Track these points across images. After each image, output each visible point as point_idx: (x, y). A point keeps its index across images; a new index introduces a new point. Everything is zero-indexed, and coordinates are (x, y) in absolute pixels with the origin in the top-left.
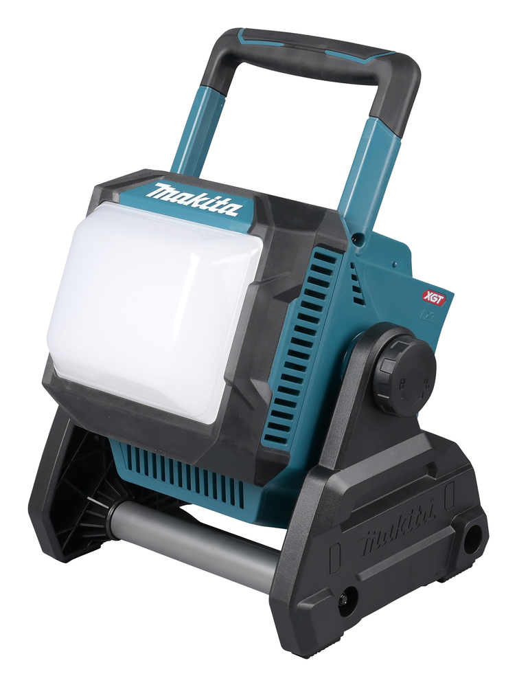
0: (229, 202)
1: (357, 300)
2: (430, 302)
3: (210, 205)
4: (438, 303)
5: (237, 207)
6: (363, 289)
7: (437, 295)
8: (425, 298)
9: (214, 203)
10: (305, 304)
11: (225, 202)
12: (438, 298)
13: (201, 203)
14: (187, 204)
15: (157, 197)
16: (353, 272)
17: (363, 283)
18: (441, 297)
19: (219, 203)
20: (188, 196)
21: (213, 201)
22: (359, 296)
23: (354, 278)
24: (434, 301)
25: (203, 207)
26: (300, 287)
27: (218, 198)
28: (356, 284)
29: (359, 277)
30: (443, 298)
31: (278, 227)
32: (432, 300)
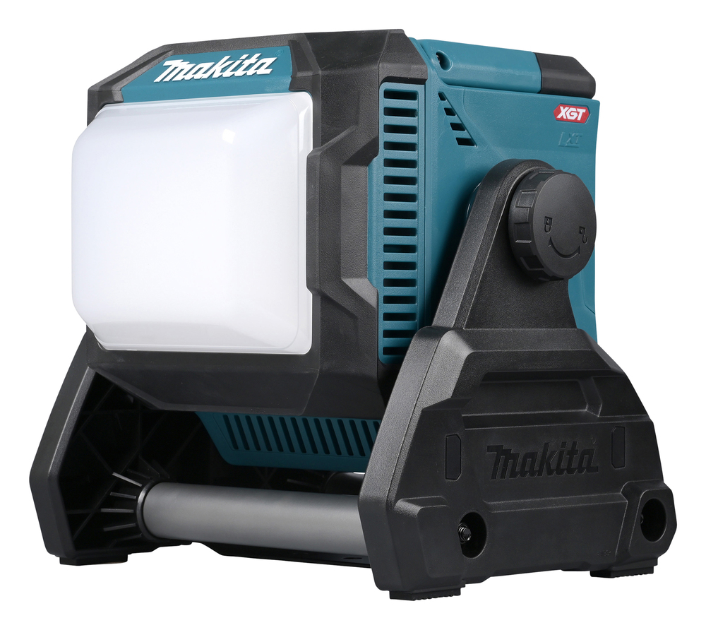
0: (259, 58)
1: (462, 141)
2: (567, 120)
3: (235, 69)
4: (579, 119)
5: (269, 61)
6: (466, 124)
7: (574, 109)
8: (559, 117)
9: (240, 65)
10: (390, 163)
11: (253, 60)
12: (578, 113)
13: (223, 70)
14: (206, 76)
15: (167, 79)
16: (446, 104)
17: (464, 115)
18: (582, 111)
19: (247, 63)
20: (206, 66)
21: (238, 62)
22: (463, 134)
23: (450, 112)
24: (573, 118)
25: (227, 74)
26: (376, 141)
27: (244, 57)
28: (455, 119)
29: (456, 109)
30: (584, 111)
31: (325, 70)
32: (569, 118)
